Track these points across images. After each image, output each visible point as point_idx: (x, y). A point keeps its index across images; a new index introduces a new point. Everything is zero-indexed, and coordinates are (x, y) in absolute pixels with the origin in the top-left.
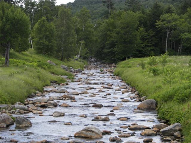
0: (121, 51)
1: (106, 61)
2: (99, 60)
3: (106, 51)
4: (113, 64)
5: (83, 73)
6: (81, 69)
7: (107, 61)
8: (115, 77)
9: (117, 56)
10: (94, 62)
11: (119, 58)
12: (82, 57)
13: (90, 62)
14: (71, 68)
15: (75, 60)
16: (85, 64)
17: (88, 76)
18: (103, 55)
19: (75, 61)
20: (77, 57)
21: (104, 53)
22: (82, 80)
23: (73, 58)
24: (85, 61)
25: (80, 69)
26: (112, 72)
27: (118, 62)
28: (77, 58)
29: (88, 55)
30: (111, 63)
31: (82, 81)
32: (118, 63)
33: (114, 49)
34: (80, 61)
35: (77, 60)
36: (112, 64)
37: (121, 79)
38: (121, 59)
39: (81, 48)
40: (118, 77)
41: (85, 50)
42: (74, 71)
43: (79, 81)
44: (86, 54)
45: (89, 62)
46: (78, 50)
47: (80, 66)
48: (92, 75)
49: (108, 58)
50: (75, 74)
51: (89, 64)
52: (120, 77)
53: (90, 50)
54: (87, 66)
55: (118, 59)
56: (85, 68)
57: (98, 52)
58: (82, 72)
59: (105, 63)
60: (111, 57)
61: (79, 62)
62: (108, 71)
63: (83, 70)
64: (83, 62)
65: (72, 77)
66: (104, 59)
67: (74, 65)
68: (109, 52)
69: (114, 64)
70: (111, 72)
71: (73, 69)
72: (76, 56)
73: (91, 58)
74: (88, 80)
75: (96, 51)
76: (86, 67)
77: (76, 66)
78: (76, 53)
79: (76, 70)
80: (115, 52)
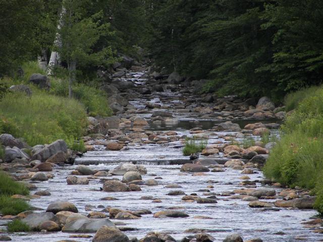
0: (306, 23)
1: (218, 87)
2: (173, 76)
3: (217, 23)
4: (263, 106)
5: (83, 172)
6: (71, 142)
7: (226, 87)
8: (272, 195)
9: (282, 55)
10: (147, 95)
11: (295, 69)
12: (72, 68)
13: (123, 89)
14: (9, 136)
15: (31, 85)
16: (89, 110)
17: (110, 188)
18: (199, 50)
19: (28, 92)
20: (40, 63)
21: (204, 38)
22: (73, 220)
23: (20, 72)
24: (90, 91)
25: (62, 145)
26: (255, 159)
27: (294, 90)
28: (40, 76)
29: (107, 57)
30: (248, 96)
31: (77, 226)
32: (290, 99)
33: (262, 9)
34: (62, 93)
35: (41, 83)
36: (254, 104)
37: (309, 208)
38: (309, 74)
39: (64, 9)
40: (291, 193)
41: (90, 23)
42: (25, 157)
43: (55, 224)
44: (96, 48)
45: (116, 94)
46: (49, 25)
47: (63, 124)
48: (133, 184)
49: (230, 69)
50: (34, 174)
51: (114, 104)
52: (306, 194)
53: (122, 21)
54: (105, 126)
55: (289, 71)
56: (92, 133)
57: (166, 32)
58: (72, 162)
59: (212, 101)
60: (249, 60)
61: (55, 100)
62: (234, 156)
63: (80, 151)
64: (78, 96)
65: (17, 196)
66: (204, 76)
67: (22, 119)
68: (236, 31)
69: (269, 104)
70: (248, 158)
71: (20, 146)
72: (35, 59)
73: (129, 66)
74: (112, 216)
75: (155, 25)
76: (96, 130)
77: (38, 129)
78: (35, 43)
79: (37, 149)
80: (273, 30)
